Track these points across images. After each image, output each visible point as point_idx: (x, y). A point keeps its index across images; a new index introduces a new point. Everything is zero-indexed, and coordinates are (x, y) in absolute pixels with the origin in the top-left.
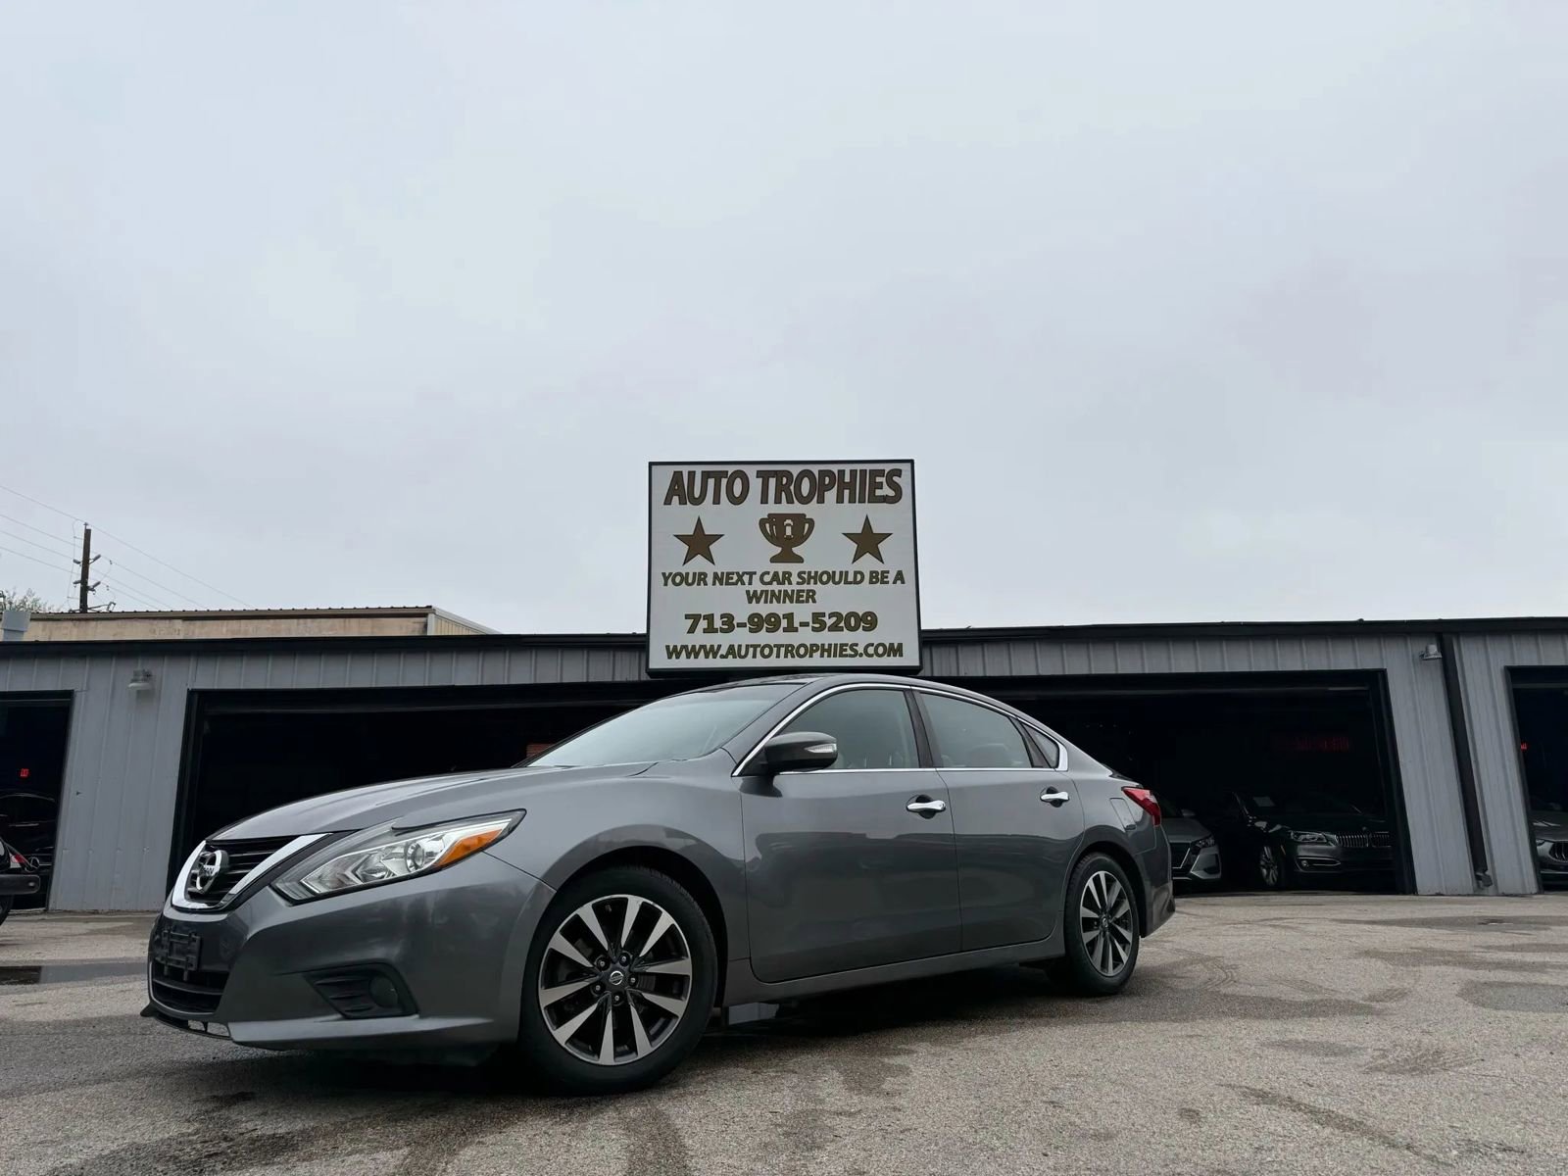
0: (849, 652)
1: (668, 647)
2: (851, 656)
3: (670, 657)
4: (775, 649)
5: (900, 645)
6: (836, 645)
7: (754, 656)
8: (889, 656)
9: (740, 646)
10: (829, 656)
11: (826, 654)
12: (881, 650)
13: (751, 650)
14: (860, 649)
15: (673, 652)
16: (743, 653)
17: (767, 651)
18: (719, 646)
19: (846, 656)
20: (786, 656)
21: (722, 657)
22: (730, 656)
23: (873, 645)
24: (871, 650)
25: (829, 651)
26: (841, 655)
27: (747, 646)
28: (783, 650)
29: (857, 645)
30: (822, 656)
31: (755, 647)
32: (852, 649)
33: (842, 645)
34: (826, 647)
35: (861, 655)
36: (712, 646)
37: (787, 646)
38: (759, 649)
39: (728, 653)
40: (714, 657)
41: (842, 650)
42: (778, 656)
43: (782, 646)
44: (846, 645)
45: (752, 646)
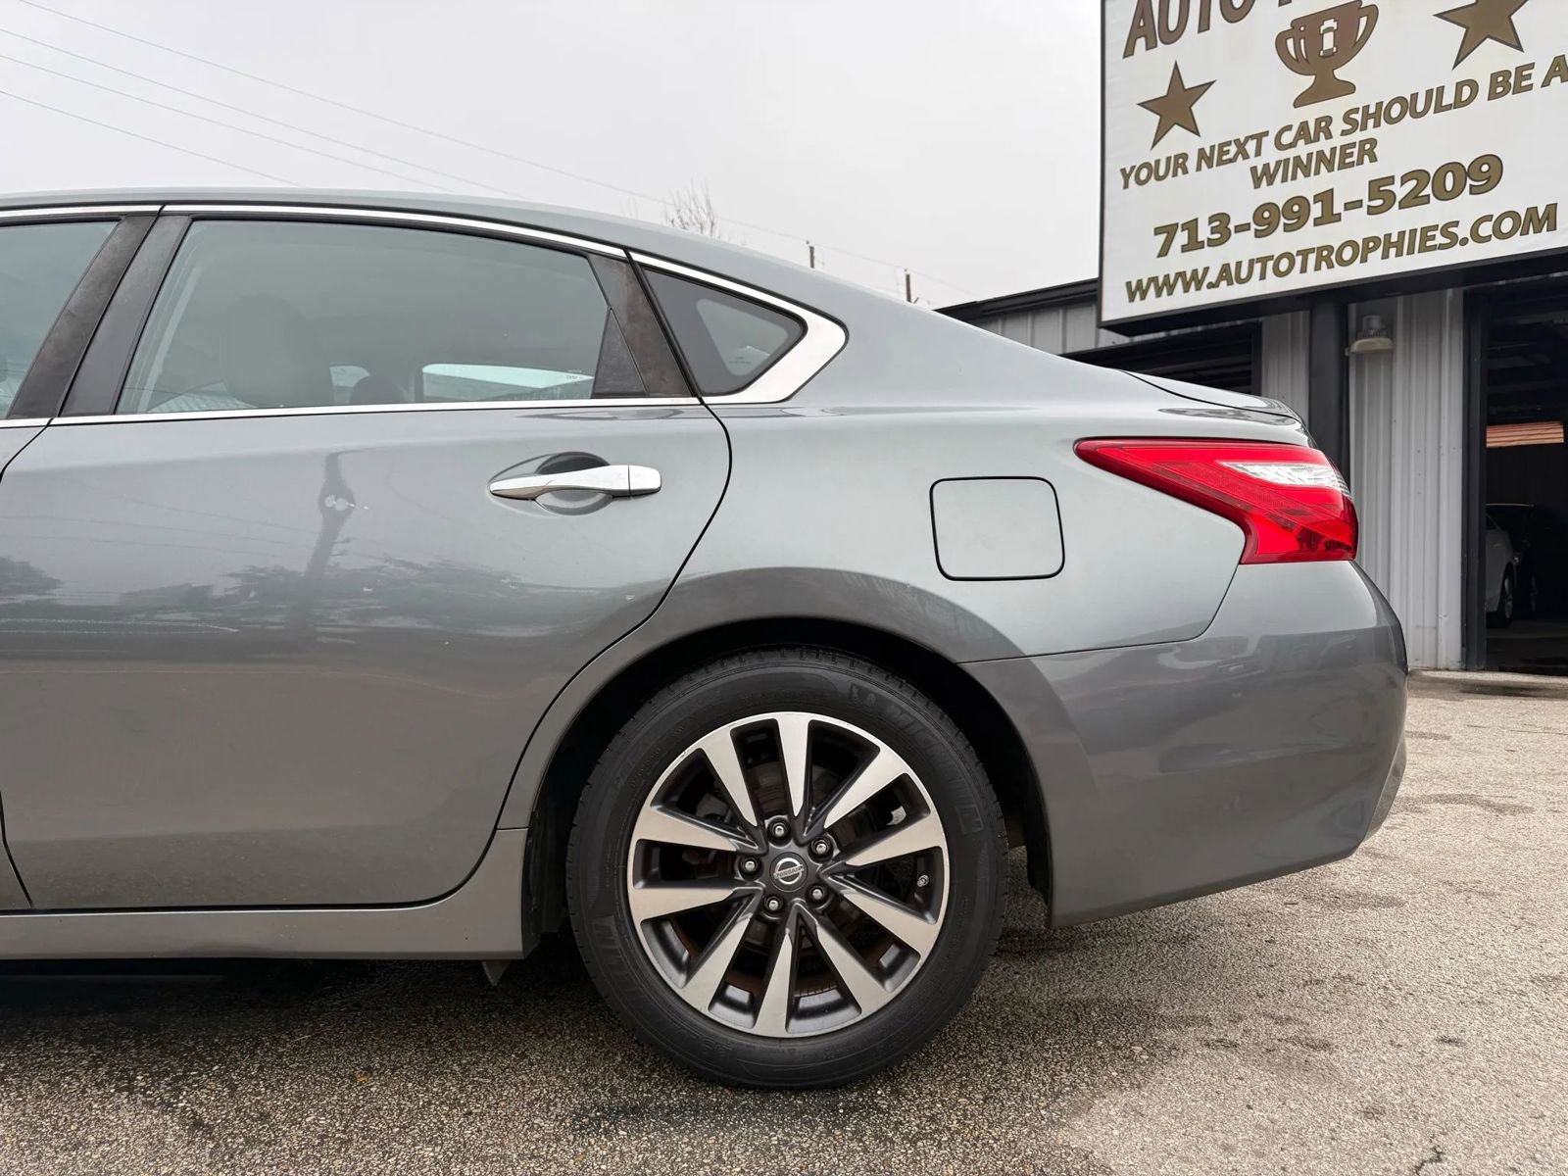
0: (1440, 240)
1: (1129, 284)
2: (1442, 247)
3: (1132, 299)
4: (1299, 260)
5: (1552, 209)
6: (1413, 232)
7: (1263, 277)
8: (1525, 232)
9: (1239, 264)
10: (1399, 254)
11: (1393, 251)
12: (1507, 225)
13: (1258, 267)
14: (1463, 231)
15: (1136, 291)
16: (1244, 275)
17: (1284, 265)
18: (1206, 269)
19: (1433, 248)
20: (1318, 268)
21: (1211, 286)
22: (1224, 283)
23: (1489, 218)
24: (1486, 229)
25: (1399, 245)
26: (1424, 249)
27: (1251, 263)
28: (1312, 258)
29: (1456, 224)
30: (1385, 256)
31: (1264, 261)
32: (1445, 232)
33: (1425, 230)
34: (1394, 239)
35: (1464, 242)
36: (1195, 271)
37: (1321, 249)
38: (1270, 264)
39: (1220, 278)
40: (1198, 288)
41: (1425, 238)
42: (1304, 270)
43: (1312, 250)
44: (1435, 227)
45: (1259, 260)
